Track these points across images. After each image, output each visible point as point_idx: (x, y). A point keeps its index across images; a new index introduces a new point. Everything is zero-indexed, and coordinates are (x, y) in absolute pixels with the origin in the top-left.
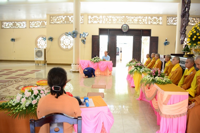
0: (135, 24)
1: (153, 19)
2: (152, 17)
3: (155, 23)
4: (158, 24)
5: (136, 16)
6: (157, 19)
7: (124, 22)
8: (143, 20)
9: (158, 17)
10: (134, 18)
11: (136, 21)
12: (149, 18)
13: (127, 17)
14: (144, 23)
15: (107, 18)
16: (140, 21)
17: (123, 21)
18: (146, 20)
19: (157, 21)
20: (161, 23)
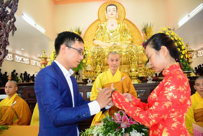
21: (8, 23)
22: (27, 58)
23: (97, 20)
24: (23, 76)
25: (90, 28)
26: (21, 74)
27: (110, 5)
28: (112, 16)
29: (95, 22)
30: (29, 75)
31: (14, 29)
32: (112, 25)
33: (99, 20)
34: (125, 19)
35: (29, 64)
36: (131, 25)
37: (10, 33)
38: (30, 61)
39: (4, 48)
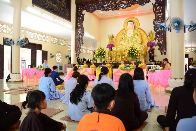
0: (32, 38)
1: (43, 36)
2: (42, 35)
3: (44, 40)
4: (46, 41)
5: (32, 32)
6: (45, 37)
7: (24, 36)
8: (37, 36)
9: (46, 36)
10: (31, 34)
11: (33, 36)
12: (41, 35)
13: (26, 31)
14: (37, 38)
15: (10, 28)
16: (35, 36)
17: (23, 34)
18: (39, 37)
19: (45, 39)
20: (47, 41)
21: (80, 41)
22: (84, 49)
23: (123, 29)
24: (82, 60)
25: (119, 34)
26: (82, 59)
27: (129, 21)
28: (130, 28)
29: (122, 30)
30: (86, 60)
31: (83, 43)
32: (130, 33)
33: (124, 29)
34: (139, 28)
35: (86, 53)
36: (142, 31)
37: (81, 45)
38: (86, 51)
39: (79, 50)
